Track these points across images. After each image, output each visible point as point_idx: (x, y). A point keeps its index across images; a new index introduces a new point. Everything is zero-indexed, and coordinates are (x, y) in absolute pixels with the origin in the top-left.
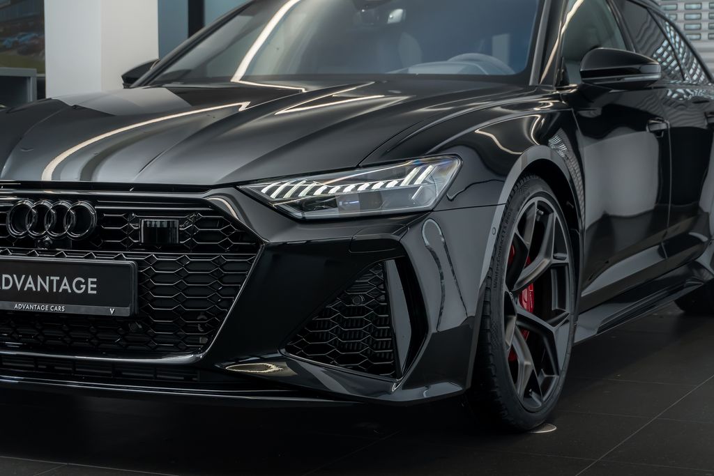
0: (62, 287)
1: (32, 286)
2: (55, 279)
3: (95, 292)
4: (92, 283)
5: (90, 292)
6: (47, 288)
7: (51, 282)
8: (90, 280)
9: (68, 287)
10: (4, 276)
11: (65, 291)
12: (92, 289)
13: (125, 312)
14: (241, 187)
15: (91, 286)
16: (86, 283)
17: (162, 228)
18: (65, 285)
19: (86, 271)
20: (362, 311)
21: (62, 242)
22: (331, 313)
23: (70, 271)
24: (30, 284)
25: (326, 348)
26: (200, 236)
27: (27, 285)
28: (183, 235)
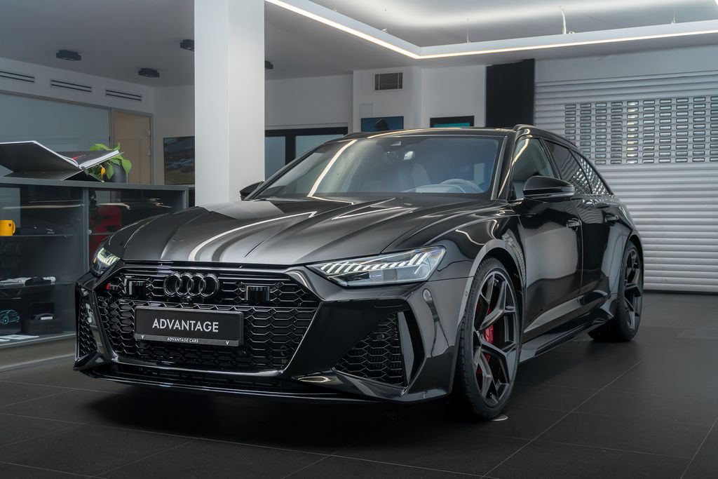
0: (197, 327)
1: (179, 326)
2: (193, 322)
3: (217, 331)
4: (215, 325)
5: (214, 331)
6: (188, 328)
7: (190, 324)
8: (214, 323)
9: (200, 328)
10: (161, 320)
11: (199, 330)
12: (215, 329)
13: (236, 343)
14: (308, 266)
15: (215, 327)
16: (212, 325)
17: (259, 292)
18: (199, 326)
19: (212, 317)
20: (383, 344)
21: (198, 299)
22: (364, 345)
23: (202, 318)
24: (177, 325)
25: (360, 367)
26: (284, 297)
27: (176, 326)
28: (272, 296)
